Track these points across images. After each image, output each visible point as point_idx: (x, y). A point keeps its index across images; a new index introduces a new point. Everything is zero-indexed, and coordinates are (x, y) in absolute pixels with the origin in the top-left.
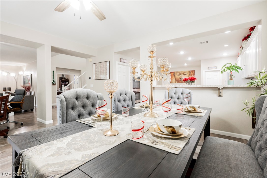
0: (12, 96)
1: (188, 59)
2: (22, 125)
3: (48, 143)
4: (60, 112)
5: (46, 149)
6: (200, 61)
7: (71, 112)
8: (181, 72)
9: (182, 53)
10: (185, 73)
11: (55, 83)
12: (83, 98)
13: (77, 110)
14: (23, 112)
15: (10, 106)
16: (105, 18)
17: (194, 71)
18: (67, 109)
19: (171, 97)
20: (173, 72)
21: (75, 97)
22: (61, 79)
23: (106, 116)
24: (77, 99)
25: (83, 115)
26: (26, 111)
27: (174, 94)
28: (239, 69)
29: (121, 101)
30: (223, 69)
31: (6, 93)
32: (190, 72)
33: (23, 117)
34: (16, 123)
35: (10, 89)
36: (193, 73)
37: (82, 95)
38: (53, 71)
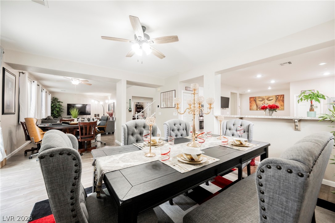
0: (100, 121)
1: (270, 82)
2: (105, 144)
3: (110, 156)
4: (123, 137)
5: (108, 159)
6: (289, 83)
7: (131, 137)
8: (264, 98)
9: (259, 76)
10: (270, 99)
11: (131, 110)
12: (140, 127)
13: (135, 136)
14: (107, 134)
15: (98, 129)
16: (164, 57)
17: (284, 95)
18: (128, 135)
19: (229, 128)
20: (253, 98)
21: (135, 126)
22: (137, 106)
23: (154, 142)
24: (136, 127)
25: (140, 140)
26: (109, 133)
27: (233, 125)
28: (320, 97)
29: (174, 130)
30: (300, 98)
31: (96, 119)
32: (278, 97)
33: (107, 138)
34: (101, 143)
35: (98, 115)
36: (281, 99)
37: (140, 125)
38: (130, 100)
